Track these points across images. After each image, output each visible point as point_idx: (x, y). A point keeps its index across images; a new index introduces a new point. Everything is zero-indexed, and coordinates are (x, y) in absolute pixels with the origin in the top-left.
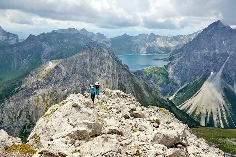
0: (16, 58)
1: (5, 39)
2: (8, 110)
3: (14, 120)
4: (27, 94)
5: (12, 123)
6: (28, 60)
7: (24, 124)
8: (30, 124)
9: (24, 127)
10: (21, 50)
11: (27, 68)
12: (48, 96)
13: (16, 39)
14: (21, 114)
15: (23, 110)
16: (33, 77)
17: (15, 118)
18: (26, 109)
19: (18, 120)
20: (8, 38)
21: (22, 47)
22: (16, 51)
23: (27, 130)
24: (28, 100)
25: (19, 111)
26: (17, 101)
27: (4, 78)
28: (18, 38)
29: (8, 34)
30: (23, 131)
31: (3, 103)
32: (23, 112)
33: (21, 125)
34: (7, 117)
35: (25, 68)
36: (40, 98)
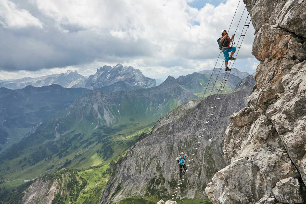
0: (152, 103)
1: (144, 85)
2: (137, 155)
3: (142, 169)
4: (160, 139)
5: (139, 172)
6: (163, 105)
7: (153, 176)
8: (159, 178)
9: (152, 181)
10: (157, 94)
11: (162, 114)
12: (185, 144)
13: (154, 84)
14: (150, 163)
15: (154, 157)
16: (168, 120)
17: (143, 167)
18: (156, 157)
19: (146, 170)
20: (147, 83)
21: (159, 90)
22: (153, 95)
23: (155, 186)
24: (160, 146)
25: (149, 159)
26: (147, 145)
27: (137, 123)
28: (156, 83)
29: (147, 80)
30: (151, 185)
31: (133, 146)
32: (153, 160)
33: (149, 177)
34: (135, 164)
35: (160, 114)
36: (174, 145)
